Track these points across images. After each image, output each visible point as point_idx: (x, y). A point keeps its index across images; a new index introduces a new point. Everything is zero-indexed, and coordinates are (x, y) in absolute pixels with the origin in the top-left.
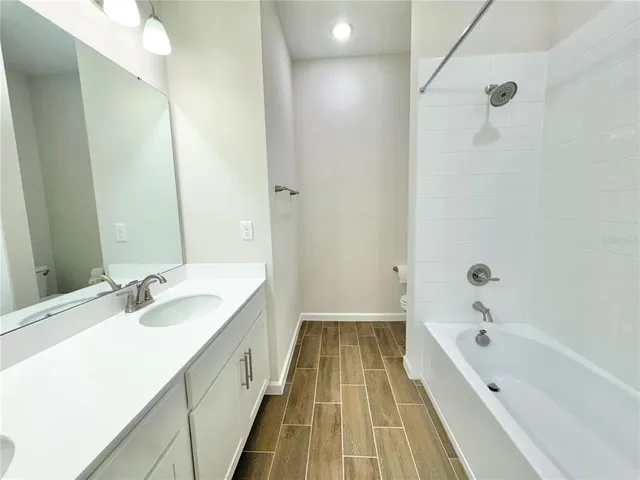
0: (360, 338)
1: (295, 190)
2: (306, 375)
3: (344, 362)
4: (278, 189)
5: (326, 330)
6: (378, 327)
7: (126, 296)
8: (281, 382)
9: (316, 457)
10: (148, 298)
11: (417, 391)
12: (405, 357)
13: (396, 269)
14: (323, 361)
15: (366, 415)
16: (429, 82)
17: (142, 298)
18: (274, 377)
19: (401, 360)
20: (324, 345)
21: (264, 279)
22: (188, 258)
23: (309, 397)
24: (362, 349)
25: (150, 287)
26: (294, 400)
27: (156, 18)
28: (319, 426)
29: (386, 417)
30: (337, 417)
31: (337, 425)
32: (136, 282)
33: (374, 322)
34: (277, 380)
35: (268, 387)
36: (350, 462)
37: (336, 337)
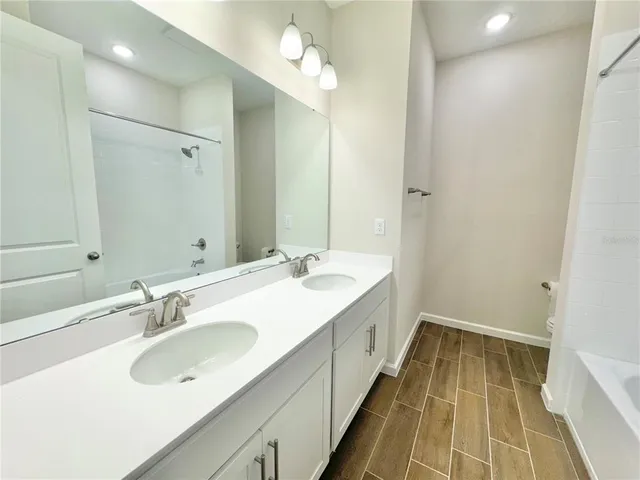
0: (486, 352)
1: (427, 191)
2: (421, 368)
3: (464, 370)
4: (411, 191)
5: (446, 334)
6: (513, 347)
7: (293, 266)
8: (396, 365)
9: (425, 437)
10: (306, 270)
11: (557, 425)
12: (544, 386)
13: (545, 286)
14: (440, 362)
15: (483, 424)
16: (613, 64)
17: (302, 270)
18: (391, 359)
19: (540, 388)
20: (443, 348)
21: (391, 271)
22: (331, 247)
23: (422, 387)
24: (487, 363)
25: (308, 262)
26: (407, 384)
27: (330, 63)
28: (431, 414)
29: (507, 435)
30: (450, 413)
31: (448, 422)
32: (298, 258)
33: (507, 341)
34: (393, 363)
35: (384, 367)
36: (458, 457)
37: (457, 343)
